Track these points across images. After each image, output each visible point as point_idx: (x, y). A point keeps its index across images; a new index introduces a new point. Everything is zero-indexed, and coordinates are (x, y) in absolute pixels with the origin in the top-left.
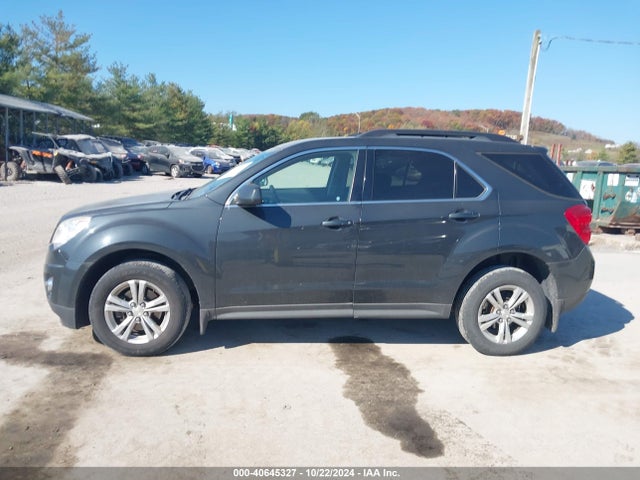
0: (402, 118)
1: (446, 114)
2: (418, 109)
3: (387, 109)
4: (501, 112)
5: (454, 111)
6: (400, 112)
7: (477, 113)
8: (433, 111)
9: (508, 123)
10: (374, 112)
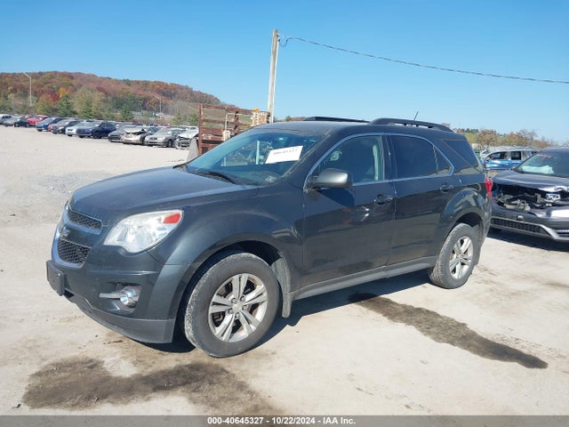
0: (74, 82)
1: (118, 82)
2: (89, 75)
3: (56, 72)
4: (167, 85)
5: (124, 80)
6: (71, 76)
7: (146, 83)
8: (104, 78)
9: (174, 94)
10: (41, 74)
